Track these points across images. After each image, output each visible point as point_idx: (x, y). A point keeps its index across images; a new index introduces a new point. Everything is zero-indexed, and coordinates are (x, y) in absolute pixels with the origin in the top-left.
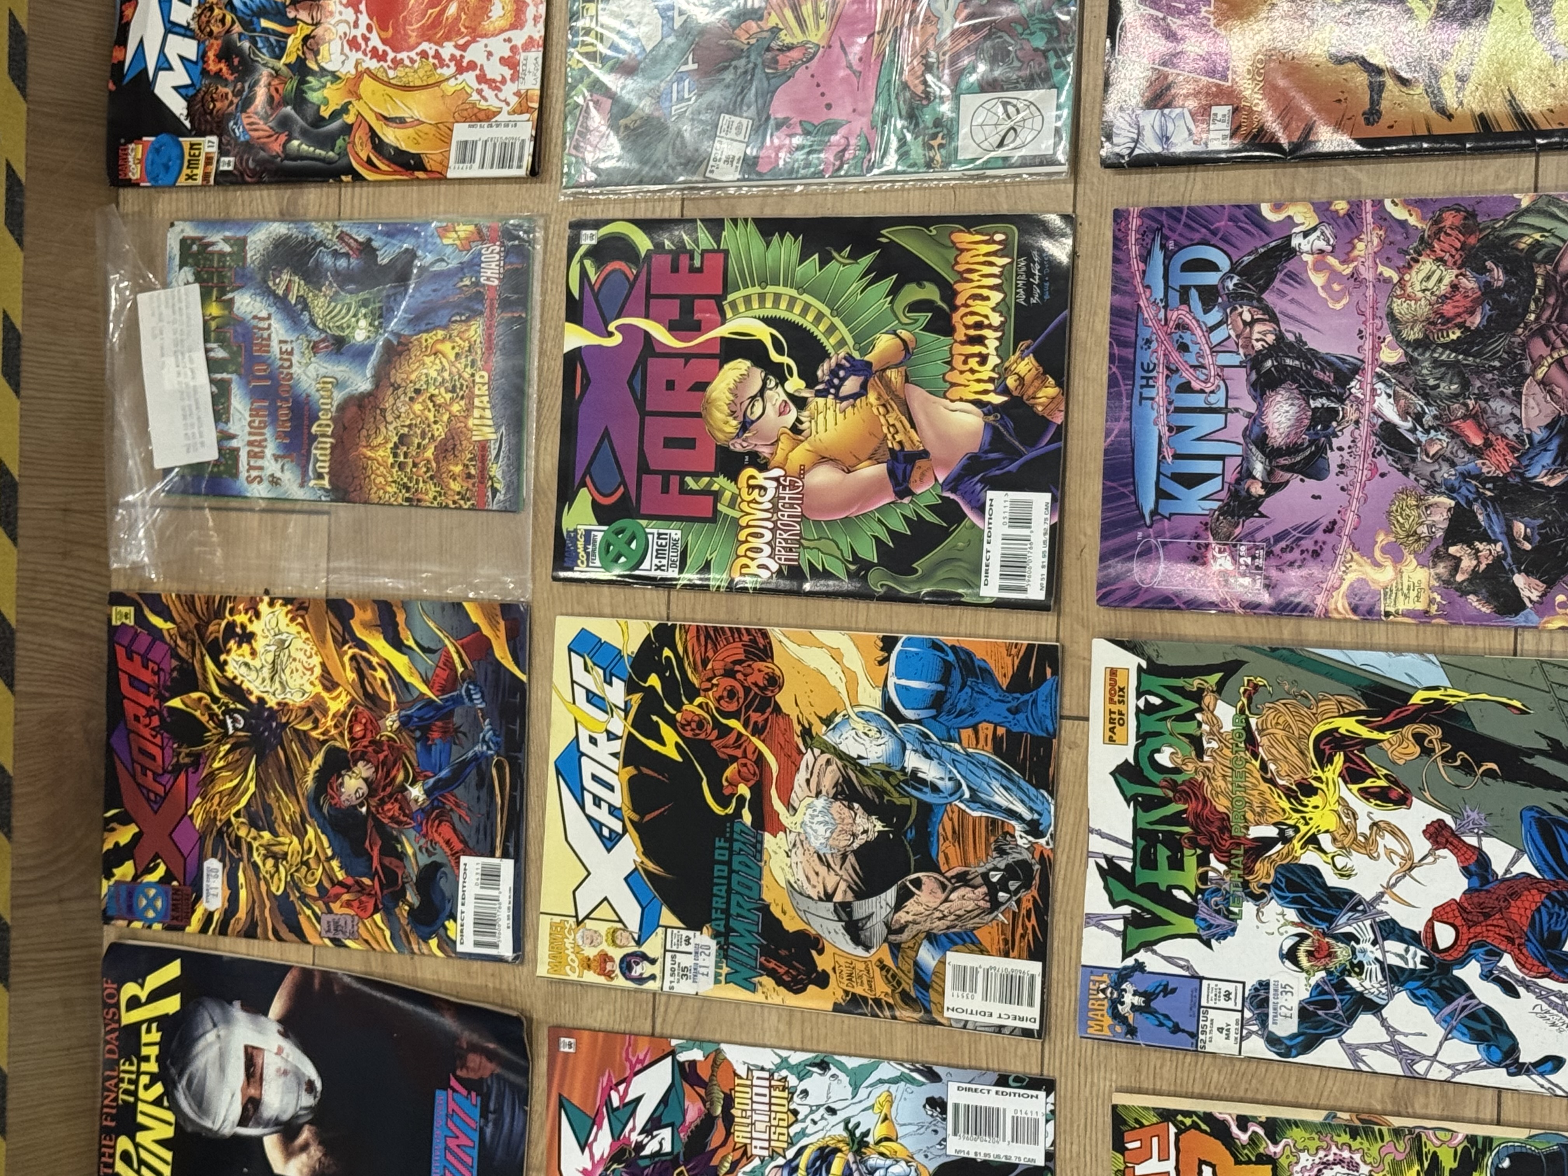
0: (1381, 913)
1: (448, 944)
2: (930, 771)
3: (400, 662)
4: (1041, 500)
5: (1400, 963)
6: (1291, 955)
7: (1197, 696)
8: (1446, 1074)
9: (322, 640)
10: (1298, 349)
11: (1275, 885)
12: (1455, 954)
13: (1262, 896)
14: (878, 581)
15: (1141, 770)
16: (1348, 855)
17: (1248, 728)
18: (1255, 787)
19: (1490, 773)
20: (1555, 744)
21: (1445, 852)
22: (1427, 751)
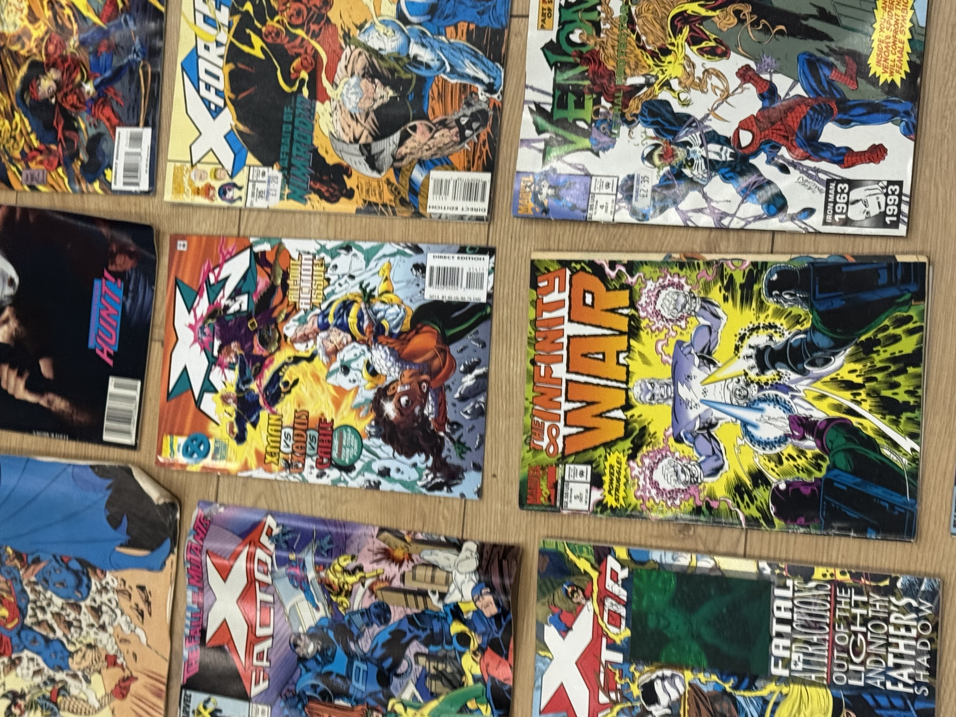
0: (707, 127)
2: (425, 56)
5: (716, 157)
6: (649, 158)
8: (741, 224)
11: (642, 114)
12: (751, 149)
13: (633, 121)
15: (561, 47)
16: (688, 91)
17: (630, 14)
18: (632, 52)
19: (780, 32)
20: (822, 10)
21: (749, 85)
22: (741, 21)
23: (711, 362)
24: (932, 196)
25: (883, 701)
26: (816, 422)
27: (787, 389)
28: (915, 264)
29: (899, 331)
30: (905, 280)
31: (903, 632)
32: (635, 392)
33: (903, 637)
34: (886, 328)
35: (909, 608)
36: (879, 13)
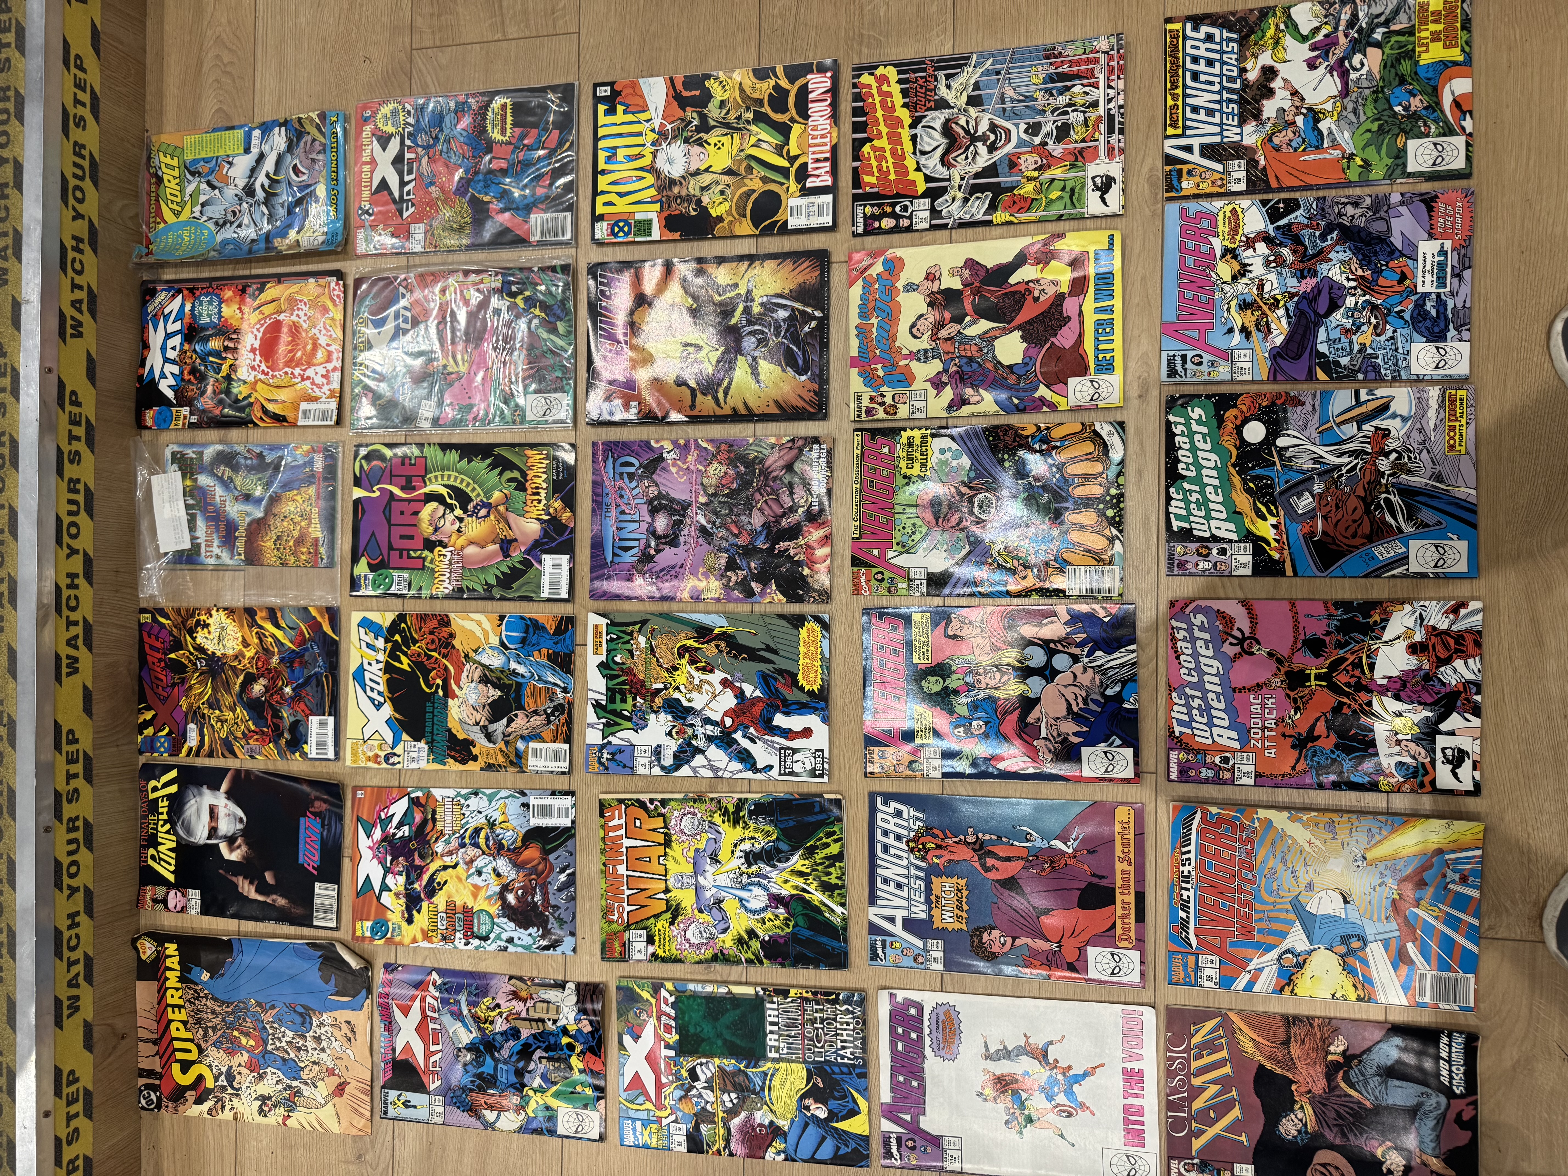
0: (704, 715)
1: (304, 755)
2: (521, 669)
3: (279, 634)
4: (565, 558)
5: (712, 734)
7: (631, 634)
8: (730, 775)
9: (242, 626)
10: (667, 497)
12: (732, 729)
13: (658, 711)
14: (497, 593)
15: (609, 664)
16: (691, 693)
17: (651, 645)
18: (654, 668)
19: (744, 658)
20: (768, 646)
21: (728, 690)
22: (720, 651)
23: (718, 861)
24: (841, 758)
25: (836, 1069)
26: (783, 897)
27: (765, 877)
28: (835, 799)
29: (828, 841)
30: (829, 808)
31: (845, 1026)
32: (671, 882)
33: (846, 1030)
34: (820, 839)
35: (848, 1011)
36: (801, 649)
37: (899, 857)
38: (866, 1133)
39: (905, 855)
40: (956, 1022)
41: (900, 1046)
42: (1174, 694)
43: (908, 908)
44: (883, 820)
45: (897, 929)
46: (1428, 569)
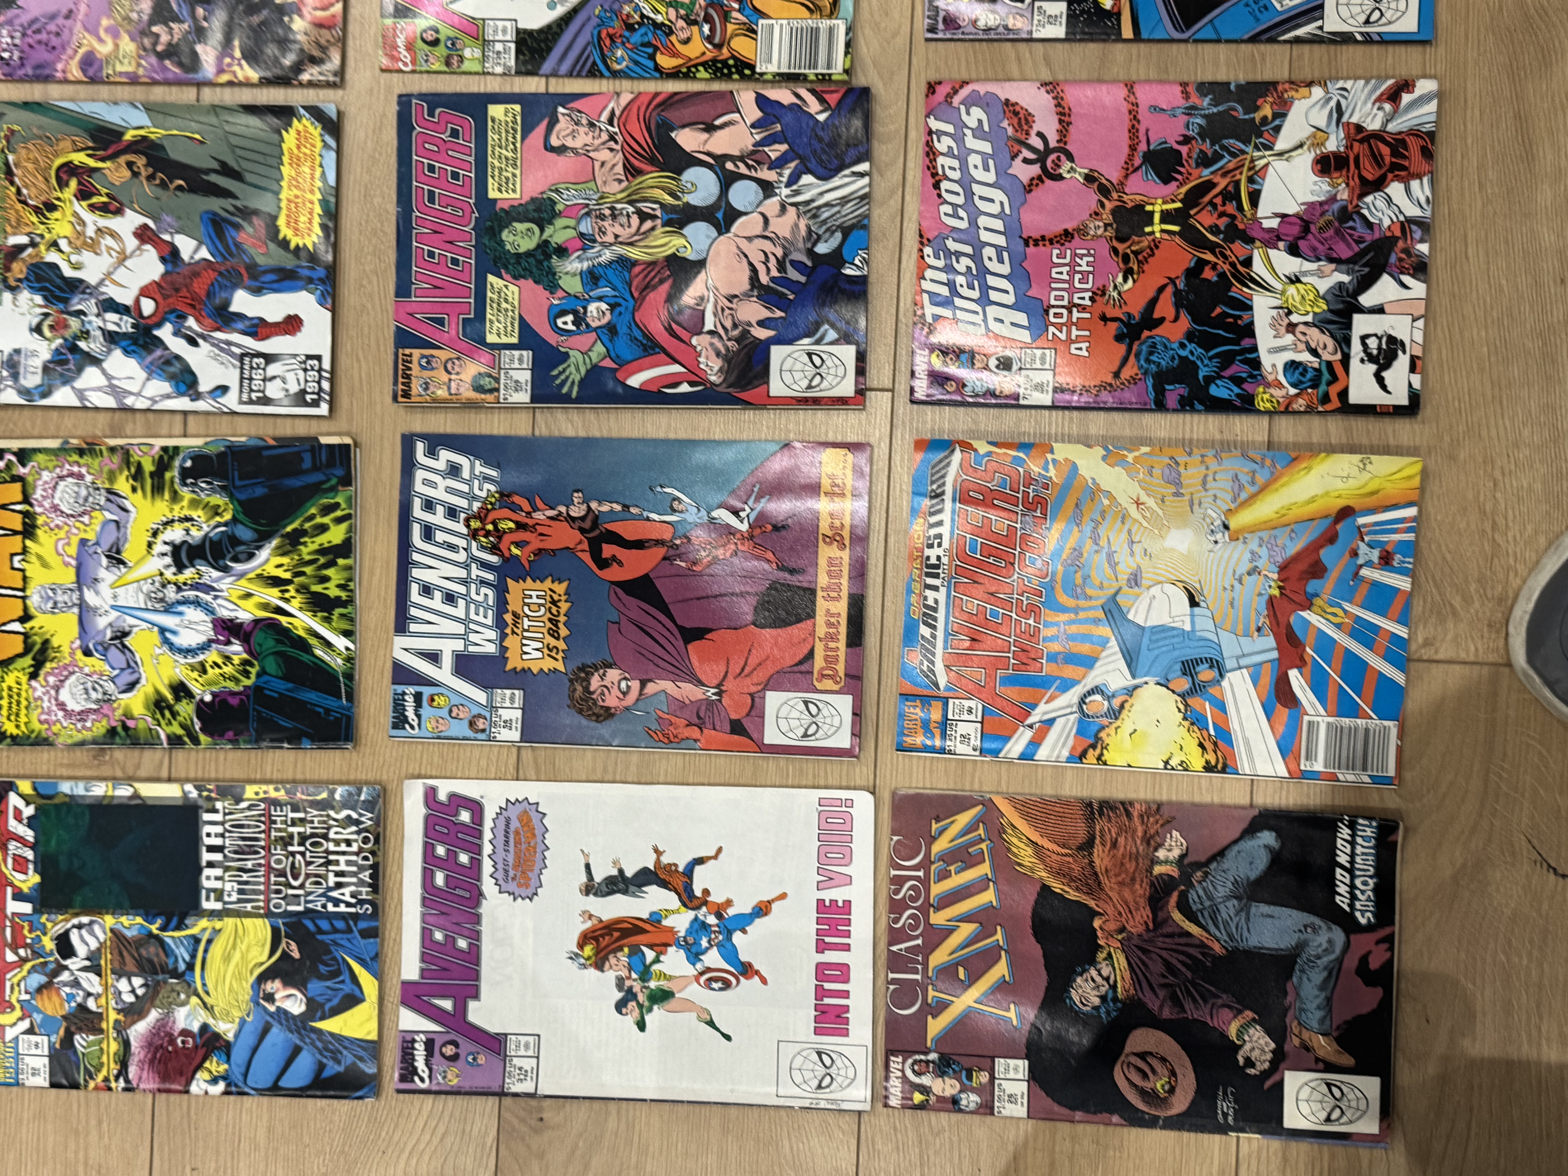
0: (103, 293)
5: (116, 329)
6: (37, 329)
8: (148, 404)
11: (27, 279)
12: (155, 319)
13: (17, 287)
16: (80, 253)
18: (12, 207)
19: (179, 188)
20: (223, 164)
21: (148, 247)
22: (136, 174)
23: (121, 562)
24: (356, 371)
25: (324, 925)
26: (241, 624)
27: (208, 589)
28: (340, 446)
29: (326, 520)
30: (331, 464)
31: (343, 847)
32: (34, 601)
33: (344, 853)
34: (312, 517)
35: (349, 821)
36: (286, 170)
37: (452, 547)
38: (373, 1036)
39: (462, 543)
40: (538, 832)
41: (440, 879)
42: (928, 250)
43: (464, 637)
44: (426, 482)
45: (444, 673)
46: (1354, 26)
